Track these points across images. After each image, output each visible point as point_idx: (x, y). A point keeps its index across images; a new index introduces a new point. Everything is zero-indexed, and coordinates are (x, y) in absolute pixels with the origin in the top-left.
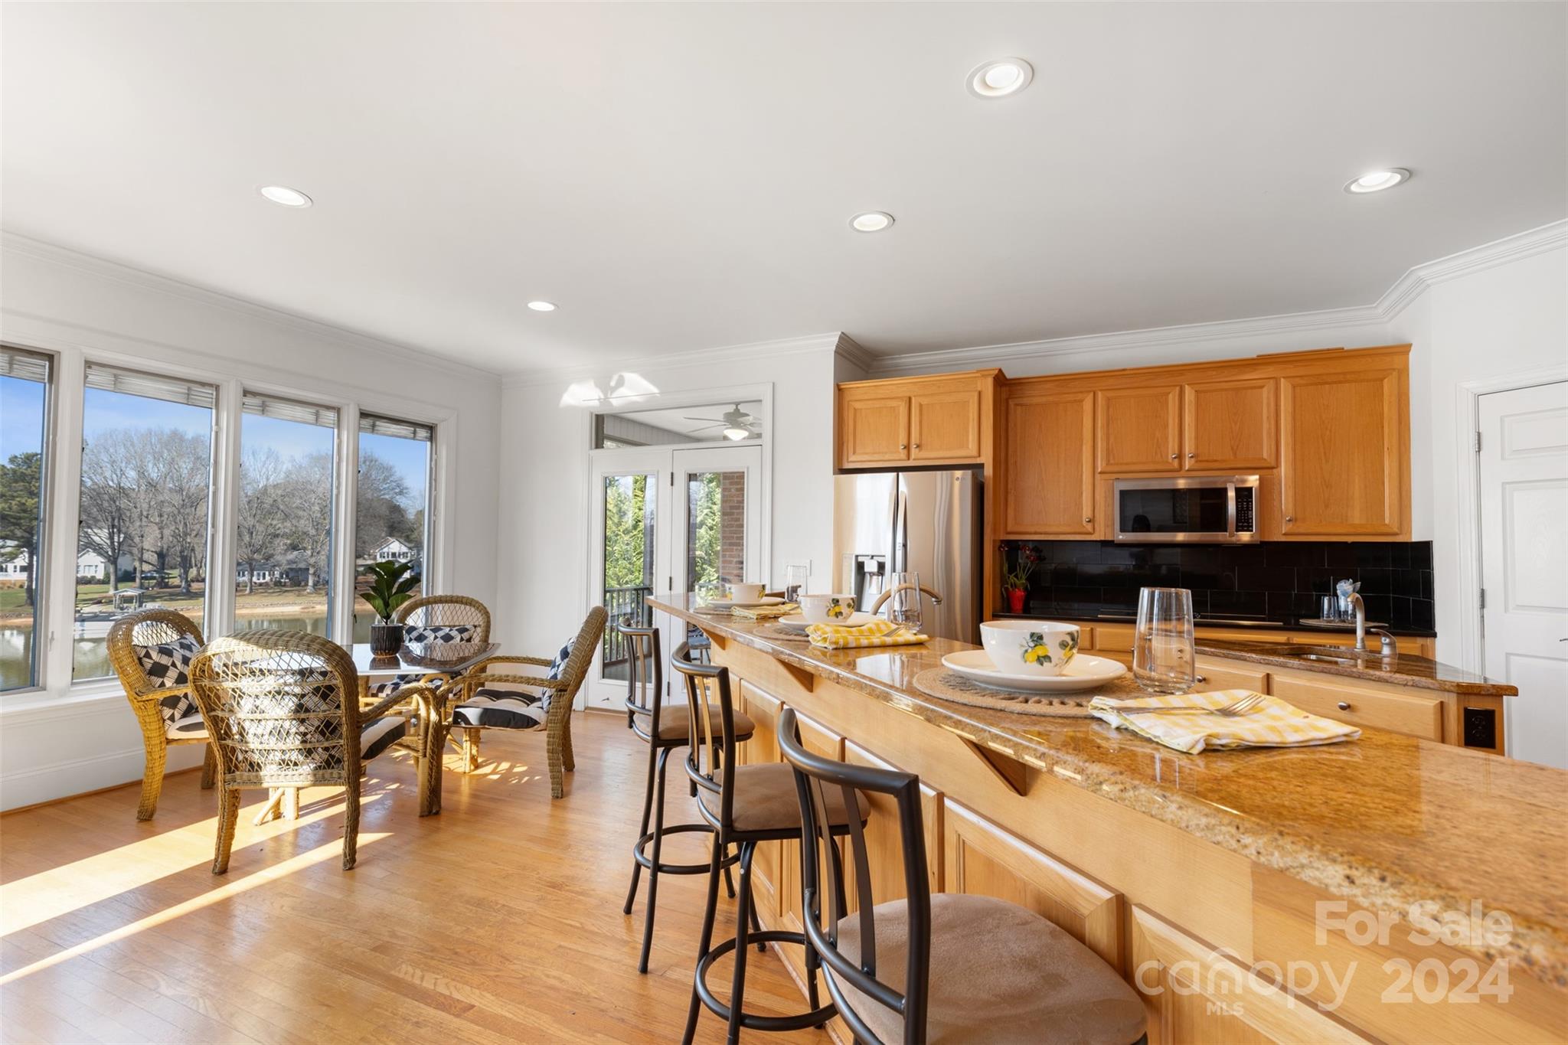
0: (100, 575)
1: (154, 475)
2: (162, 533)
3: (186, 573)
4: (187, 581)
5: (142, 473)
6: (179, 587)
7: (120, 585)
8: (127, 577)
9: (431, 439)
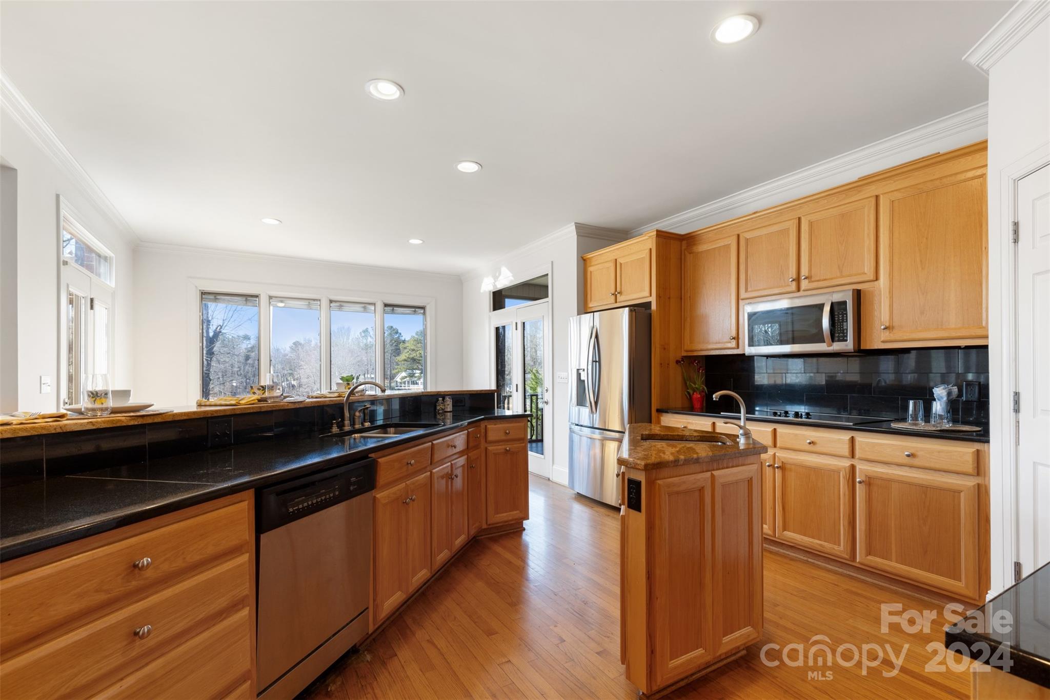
9: (424, 313)
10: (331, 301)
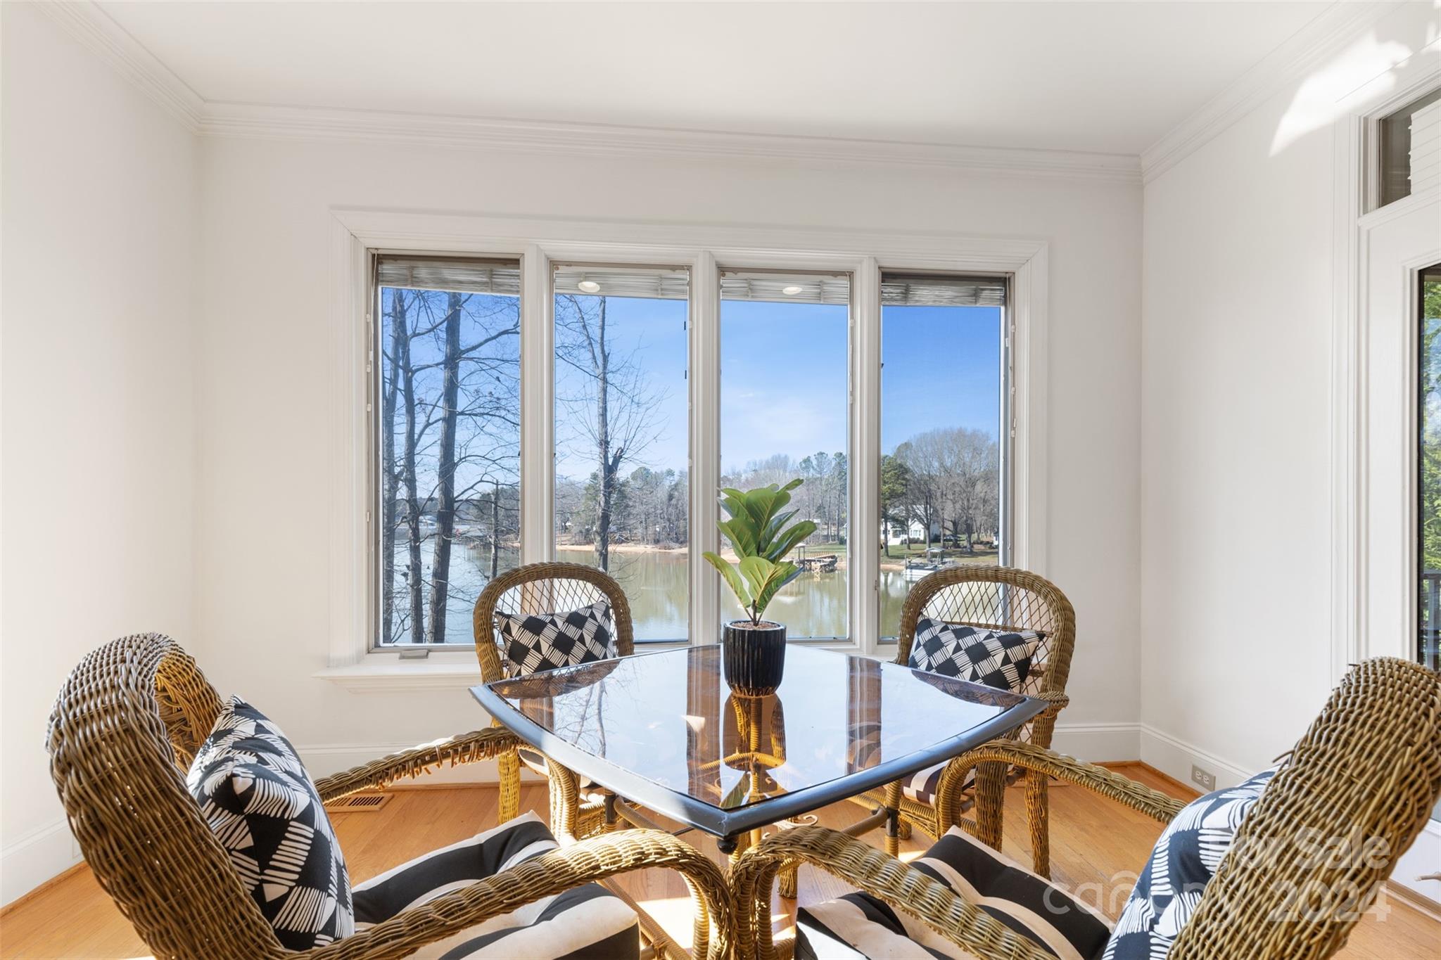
0: (922, 538)
1: (949, 464)
2: (954, 507)
3: (970, 537)
4: (970, 544)
5: (942, 465)
6: (965, 547)
7: (932, 545)
8: (935, 539)
9: (1006, 300)
10: (722, 270)
